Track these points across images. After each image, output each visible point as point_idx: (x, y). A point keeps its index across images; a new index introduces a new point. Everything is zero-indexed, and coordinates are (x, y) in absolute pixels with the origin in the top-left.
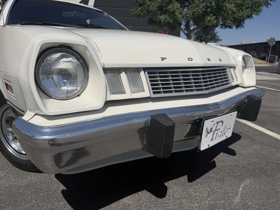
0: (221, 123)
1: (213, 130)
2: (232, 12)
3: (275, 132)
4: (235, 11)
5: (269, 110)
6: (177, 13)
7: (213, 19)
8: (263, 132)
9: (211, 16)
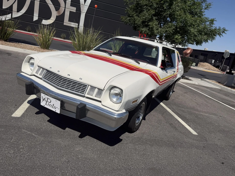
2: (194, 35)
3: (191, 127)
4: (197, 35)
5: (197, 112)
6: (154, 29)
7: (179, 38)
8: (185, 126)
9: (179, 35)
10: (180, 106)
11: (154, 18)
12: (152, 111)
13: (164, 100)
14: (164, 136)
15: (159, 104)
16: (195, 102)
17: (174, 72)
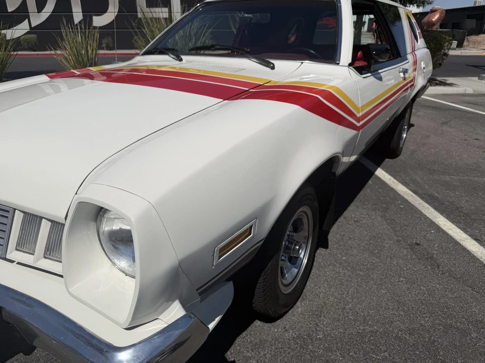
3: (483, 245)
10: (434, 171)
12: (351, 208)
13: (387, 160)
14: (393, 309)
15: (371, 174)
16: (478, 148)
17: (405, 71)
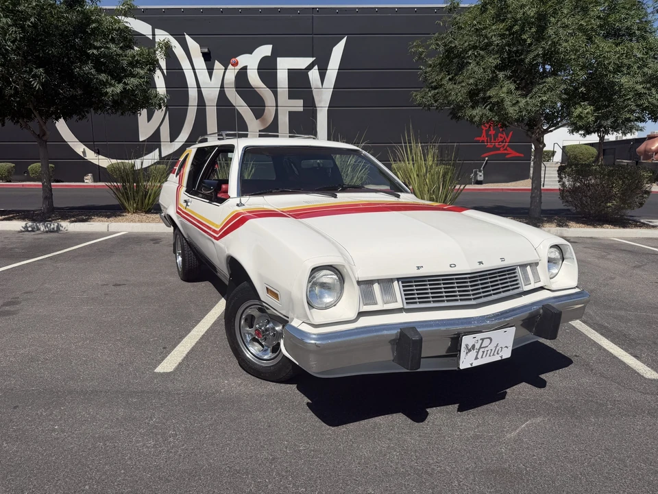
0: (489, 340)
1: (477, 346)
2: (636, 94)
6: (507, 103)
7: (587, 113)
8: (619, 357)
9: (584, 105)
10: (610, 307)
11: (501, 75)
